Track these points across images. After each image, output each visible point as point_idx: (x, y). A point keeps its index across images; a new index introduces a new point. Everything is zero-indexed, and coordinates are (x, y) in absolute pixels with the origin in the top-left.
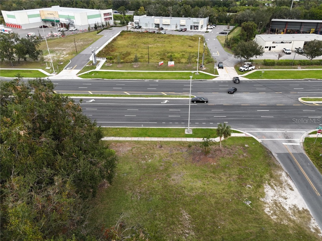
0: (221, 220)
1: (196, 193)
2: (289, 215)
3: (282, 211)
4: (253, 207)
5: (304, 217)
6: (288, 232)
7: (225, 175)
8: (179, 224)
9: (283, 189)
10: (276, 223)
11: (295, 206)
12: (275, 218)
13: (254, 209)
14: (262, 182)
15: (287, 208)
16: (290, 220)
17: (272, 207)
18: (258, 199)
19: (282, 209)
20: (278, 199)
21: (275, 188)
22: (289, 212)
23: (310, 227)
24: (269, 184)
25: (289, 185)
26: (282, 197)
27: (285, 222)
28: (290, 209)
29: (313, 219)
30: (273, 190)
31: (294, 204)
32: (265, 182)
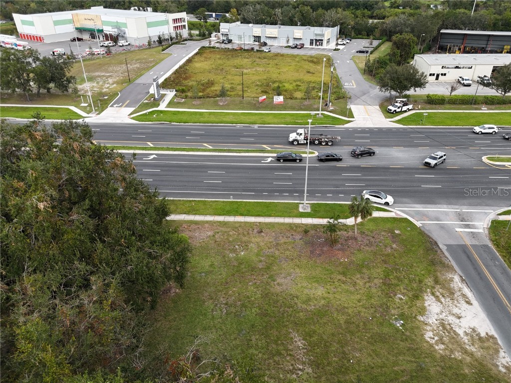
0: (354, 349)
1: (315, 306)
2: (465, 343)
3: (453, 338)
4: (406, 330)
5: (488, 348)
6: (462, 372)
7: (363, 278)
8: (287, 355)
9: (456, 302)
10: (442, 356)
11: (474, 330)
12: (441, 348)
13: (408, 333)
14: (421, 291)
15: (460, 332)
16: (465, 352)
17: (437, 331)
18: (415, 317)
19: (452, 334)
20: (446, 318)
21: (443, 300)
22: (464, 339)
23: (497, 363)
24: (433, 294)
25: (464, 296)
26: (454, 315)
27: (458, 355)
28: (466, 334)
29: (503, 350)
30: (439, 304)
31: (472, 327)
32: (426, 290)
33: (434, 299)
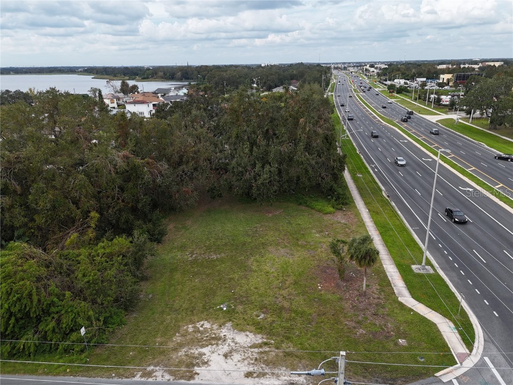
0: (203, 279)
1: (252, 265)
2: (190, 349)
3: (199, 342)
5: (178, 365)
6: (159, 335)
9: (252, 362)
10: (179, 327)
11: (205, 363)
12: (189, 329)
13: (211, 310)
15: (205, 350)
16: (181, 345)
18: (230, 320)
19: (204, 343)
20: (227, 345)
22: (195, 350)
23: (158, 367)
24: (266, 344)
26: (231, 352)
27: (178, 338)
29: (171, 380)
30: (249, 345)
32: (272, 339)
33: (257, 342)
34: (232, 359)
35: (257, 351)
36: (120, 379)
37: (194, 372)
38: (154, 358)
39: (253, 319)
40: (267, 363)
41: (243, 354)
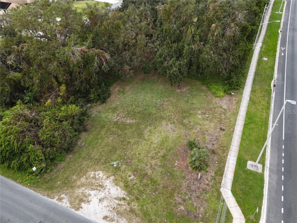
0: (114, 138)
1: (146, 134)
2: (86, 189)
3: (92, 186)
4: (110, 165)
5: (75, 199)
6: (76, 175)
9: (111, 209)
10: (87, 171)
11: (89, 202)
12: (91, 175)
13: (108, 164)
14: (130, 193)
15: (92, 193)
16: (82, 185)
17: (100, 180)
18: (114, 175)
19: (94, 187)
20: (104, 192)
21: (117, 201)
22: (88, 190)
23: (66, 196)
24: (124, 199)
26: (104, 199)
27: (83, 180)
28: (89, 195)
29: (69, 207)
30: (115, 197)
31: (91, 203)
32: (128, 197)
33: (120, 196)
34: (102, 204)
35: (117, 203)
36: (47, 198)
37: (81, 206)
38: (67, 190)
39: (126, 178)
40: (118, 213)
41: (109, 202)
